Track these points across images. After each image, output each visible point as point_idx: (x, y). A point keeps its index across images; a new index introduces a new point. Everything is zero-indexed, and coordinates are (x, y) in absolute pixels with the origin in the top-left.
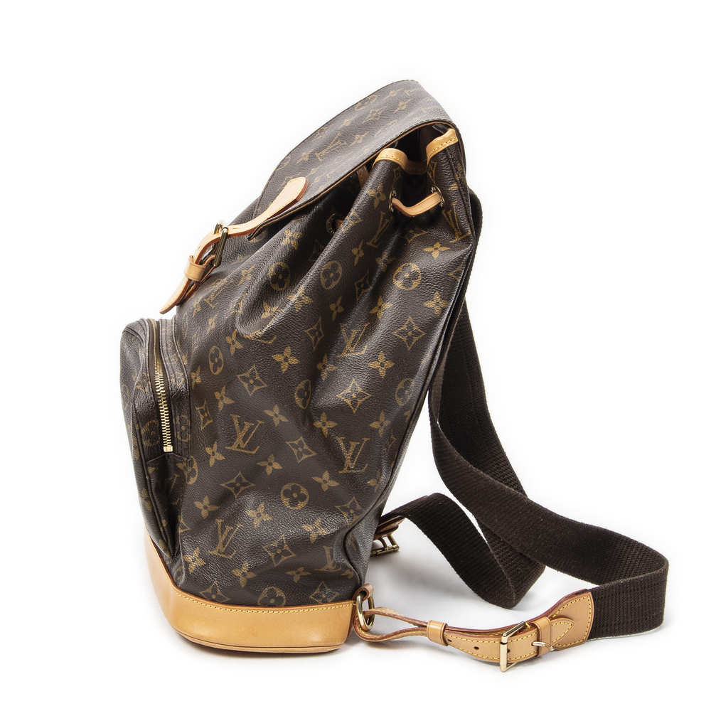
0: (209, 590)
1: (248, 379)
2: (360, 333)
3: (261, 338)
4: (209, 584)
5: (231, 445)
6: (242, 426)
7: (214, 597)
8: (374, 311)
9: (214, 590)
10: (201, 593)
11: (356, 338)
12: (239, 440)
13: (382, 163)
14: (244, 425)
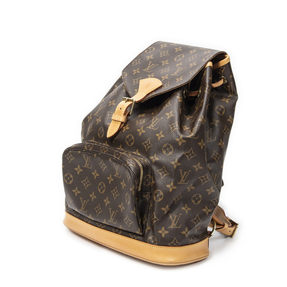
0: (173, 242)
1: (189, 154)
2: (210, 132)
3: (195, 137)
4: (173, 240)
5: (179, 182)
6: (183, 173)
7: (175, 244)
8: (212, 123)
9: (175, 242)
10: (169, 244)
11: (210, 134)
12: (182, 180)
13: (208, 68)
14: (184, 173)
